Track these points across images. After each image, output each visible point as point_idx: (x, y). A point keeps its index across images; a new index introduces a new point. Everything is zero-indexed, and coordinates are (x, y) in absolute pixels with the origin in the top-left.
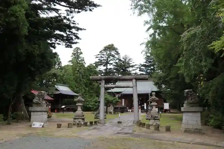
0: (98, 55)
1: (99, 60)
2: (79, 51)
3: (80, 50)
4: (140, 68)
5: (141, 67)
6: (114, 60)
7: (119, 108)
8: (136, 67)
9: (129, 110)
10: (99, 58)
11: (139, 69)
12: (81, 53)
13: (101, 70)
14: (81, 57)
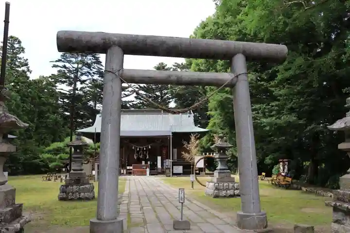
0: (59, 61)
1: (59, 71)
2: (16, 46)
3: (19, 42)
5: (140, 90)
6: (90, 74)
9: (122, 171)
10: (59, 69)
11: (135, 95)
12: (22, 50)
13: (62, 91)
14: (20, 59)
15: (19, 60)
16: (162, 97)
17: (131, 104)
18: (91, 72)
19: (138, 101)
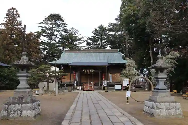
0: (42, 23)
2: (15, 13)
3: (17, 11)
4: (87, 41)
5: (89, 40)
6: (59, 31)
7: (64, 84)
8: (83, 39)
9: (78, 88)
10: (42, 28)
13: (44, 41)
15: (17, 22)
16: (102, 44)
17: (84, 48)
18: (60, 30)
19: (88, 46)
